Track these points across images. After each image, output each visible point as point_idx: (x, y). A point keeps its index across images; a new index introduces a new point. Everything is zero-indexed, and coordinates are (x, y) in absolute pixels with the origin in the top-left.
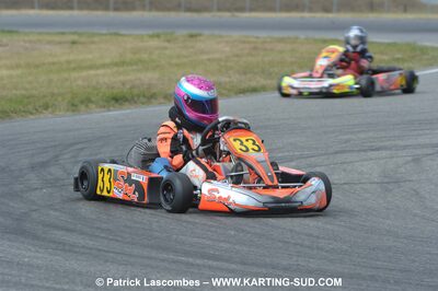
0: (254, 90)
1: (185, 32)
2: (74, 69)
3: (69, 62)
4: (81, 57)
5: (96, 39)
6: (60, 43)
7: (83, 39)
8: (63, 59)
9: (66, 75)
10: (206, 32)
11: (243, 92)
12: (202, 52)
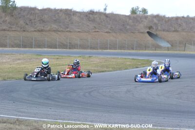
0: (103, 72)
1: (88, 56)
2: (58, 66)
3: (56, 64)
4: (59, 62)
5: (64, 57)
6: (53, 58)
7: (60, 57)
8: (55, 63)
9: (56, 67)
10: (94, 56)
11: (100, 72)
12: (92, 61)
